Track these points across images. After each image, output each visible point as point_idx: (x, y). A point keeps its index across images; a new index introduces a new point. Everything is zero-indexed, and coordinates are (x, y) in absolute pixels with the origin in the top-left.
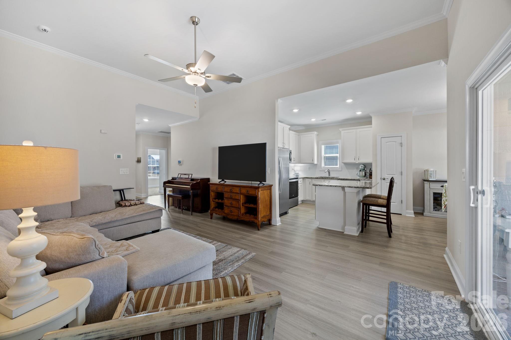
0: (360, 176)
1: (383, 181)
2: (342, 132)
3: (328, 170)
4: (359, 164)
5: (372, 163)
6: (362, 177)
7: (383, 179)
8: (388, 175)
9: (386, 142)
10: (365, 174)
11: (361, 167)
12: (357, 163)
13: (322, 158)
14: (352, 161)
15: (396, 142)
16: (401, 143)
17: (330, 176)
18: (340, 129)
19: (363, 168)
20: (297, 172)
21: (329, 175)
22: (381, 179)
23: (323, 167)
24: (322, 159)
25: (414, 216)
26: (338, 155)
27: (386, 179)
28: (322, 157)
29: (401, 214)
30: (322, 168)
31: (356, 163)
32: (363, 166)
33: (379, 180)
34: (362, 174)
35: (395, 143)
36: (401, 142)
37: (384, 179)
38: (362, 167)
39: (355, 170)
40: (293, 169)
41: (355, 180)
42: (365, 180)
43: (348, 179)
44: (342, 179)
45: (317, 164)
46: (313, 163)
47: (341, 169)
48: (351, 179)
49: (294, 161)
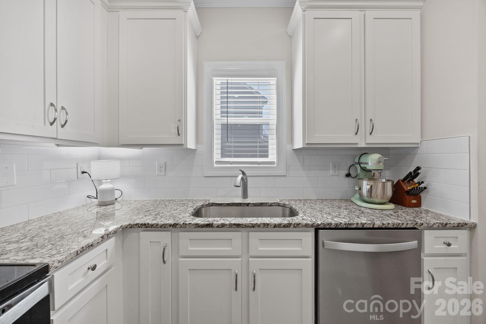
20: (105, 186)
23: (217, 162)
39: (331, 171)
40: (83, 172)
41: (404, 226)
42: (446, 224)
43: (368, 226)
44: (337, 224)
45: (195, 150)
46: (182, 145)
47: (282, 172)
48: (383, 224)
49: (63, 126)
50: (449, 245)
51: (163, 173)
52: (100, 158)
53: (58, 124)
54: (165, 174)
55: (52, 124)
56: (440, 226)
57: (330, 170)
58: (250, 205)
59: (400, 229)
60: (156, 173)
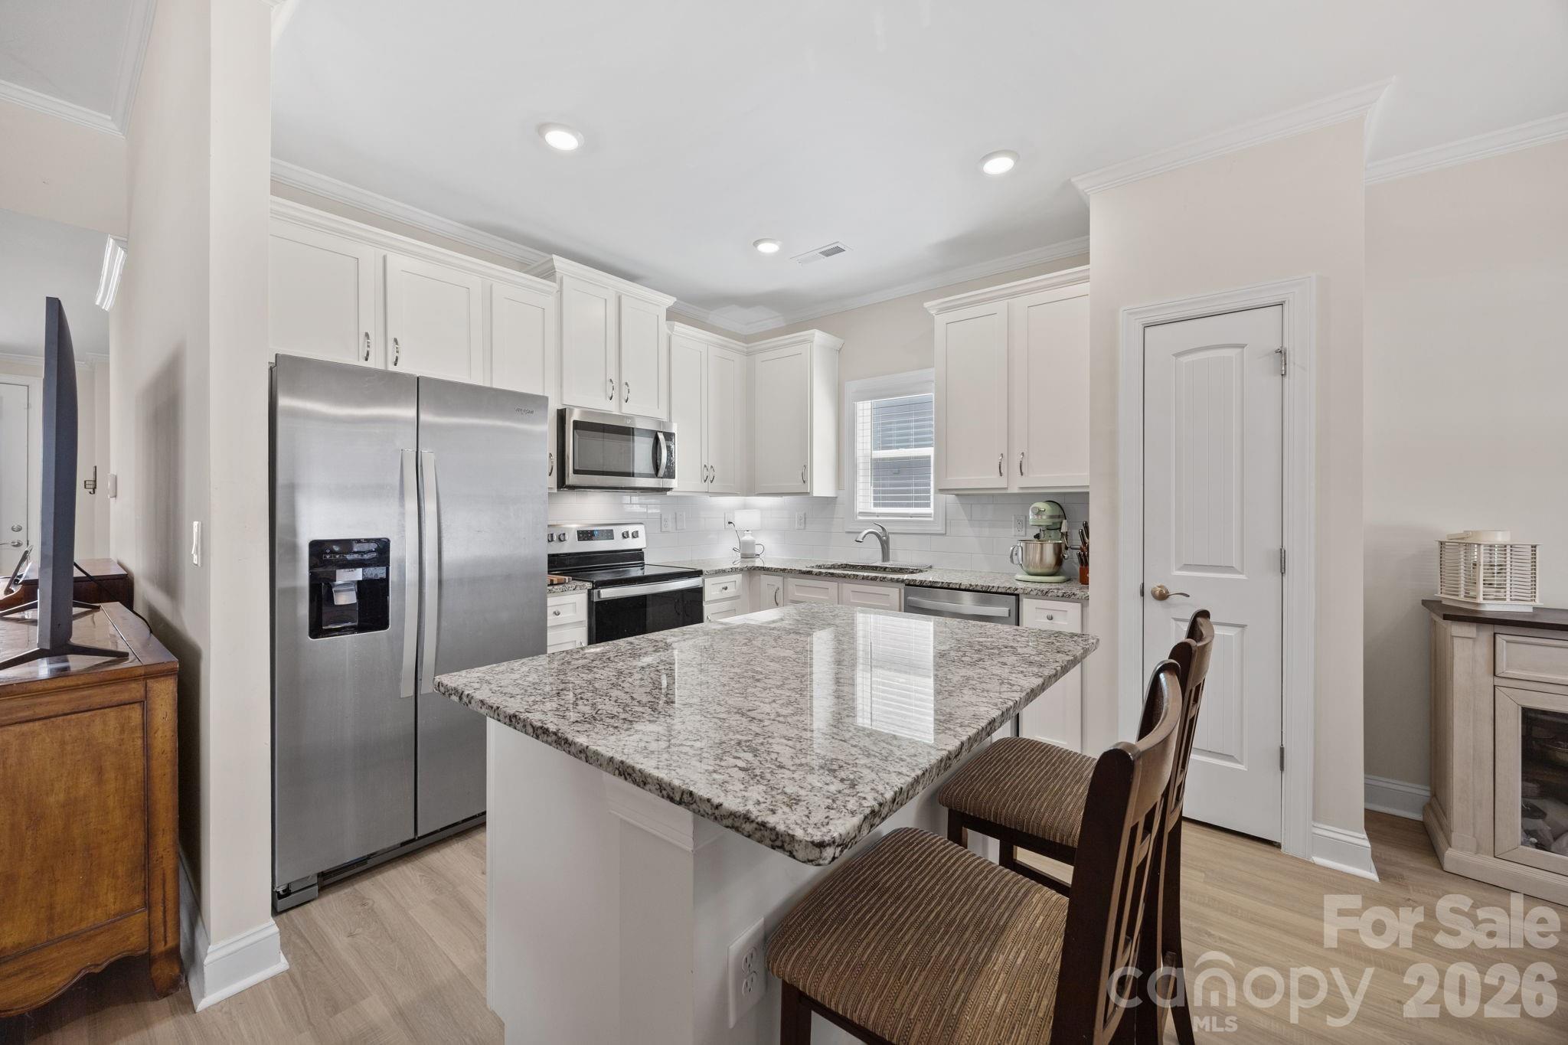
0: (1032, 570)
1: (1153, 605)
2: (940, 320)
3: (879, 531)
4: (1027, 497)
5: (1088, 493)
6: (1039, 571)
7: (1153, 594)
8: (1187, 567)
9: (1178, 355)
10: (1059, 560)
11: (1039, 514)
12: (1016, 490)
13: (861, 466)
14: (990, 480)
15: (1242, 346)
16: (1281, 352)
17: (888, 560)
18: (927, 305)
19: (1045, 520)
20: (747, 538)
21: (885, 556)
22: (1142, 594)
23: (861, 514)
24: (861, 473)
25: (1373, 876)
26: (929, 451)
27: (1173, 599)
28: (860, 460)
29: (1278, 846)
30: (860, 518)
31: (1009, 491)
32: (1042, 506)
33: (1129, 604)
34: (1038, 556)
35: (1233, 353)
36: (1277, 347)
37: (1162, 596)
38: (1039, 512)
39: (1013, 529)
40: (730, 523)
41: (994, 590)
42: (1047, 592)
43: (954, 587)
44: (921, 581)
45: (836, 497)
46: (807, 493)
47: (940, 529)
48: (971, 585)
49: (712, 482)
50: (1051, 618)
51: (802, 527)
52: (745, 507)
53: (708, 481)
54: (804, 529)
55: (705, 481)
56: (1040, 593)
57: (1011, 528)
58: (887, 570)
59: (990, 592)
60: (796, 527)
